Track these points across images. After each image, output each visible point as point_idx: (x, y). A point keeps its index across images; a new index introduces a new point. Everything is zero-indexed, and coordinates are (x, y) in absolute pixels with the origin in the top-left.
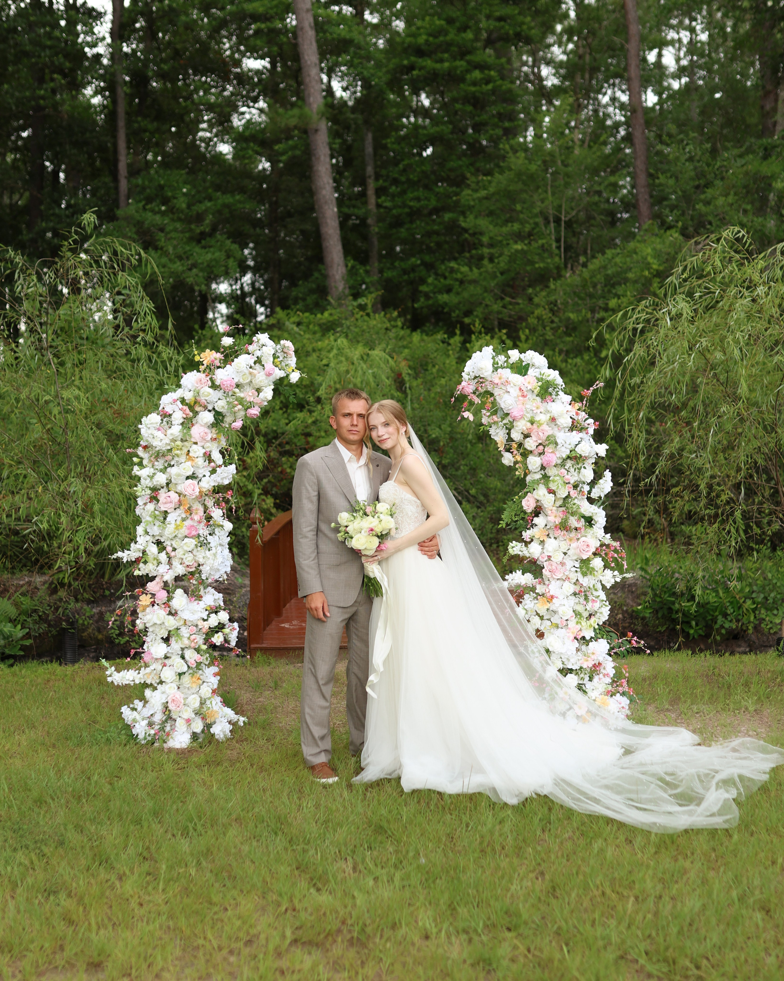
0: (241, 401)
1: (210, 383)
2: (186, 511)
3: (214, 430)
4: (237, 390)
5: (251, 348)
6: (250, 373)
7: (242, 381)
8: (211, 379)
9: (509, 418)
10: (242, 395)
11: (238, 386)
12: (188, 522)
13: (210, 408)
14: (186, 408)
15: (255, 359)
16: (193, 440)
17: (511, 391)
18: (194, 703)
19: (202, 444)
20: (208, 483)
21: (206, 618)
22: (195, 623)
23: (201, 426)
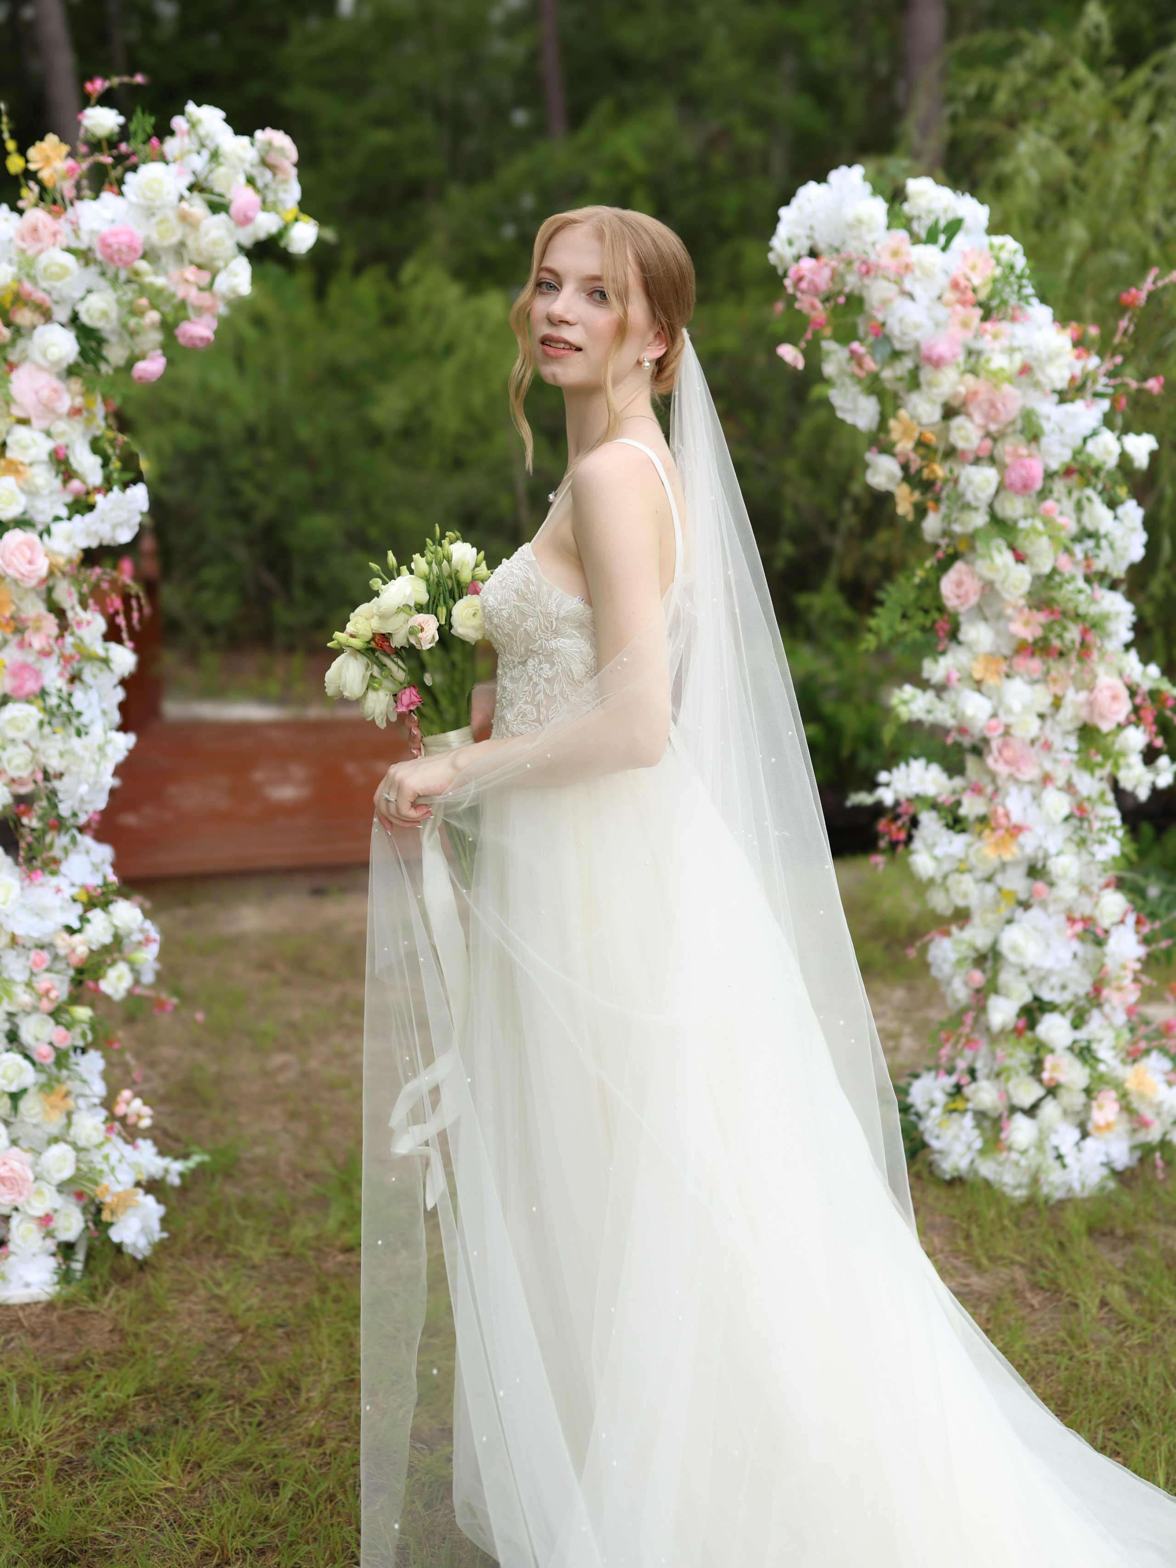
0: (156, 297)
1: (64, 238)
2: (6, 625)
3: (76, 385)
4: (143, 265)
5: (170, 146)
6: (184, 218)
7: (155, 238)
9: (907, 364)
10: (160, 281)
11: (147, 254)
12: (7, 656)
13: (65, 316)
15: (188, 179)
16: (17, 412)
17: (917, 290)
18: (60, 1170)
19: (45, 424)
20: (69, 538)
21: (76, 925)
22: (46, 940)
23: (40, 368)
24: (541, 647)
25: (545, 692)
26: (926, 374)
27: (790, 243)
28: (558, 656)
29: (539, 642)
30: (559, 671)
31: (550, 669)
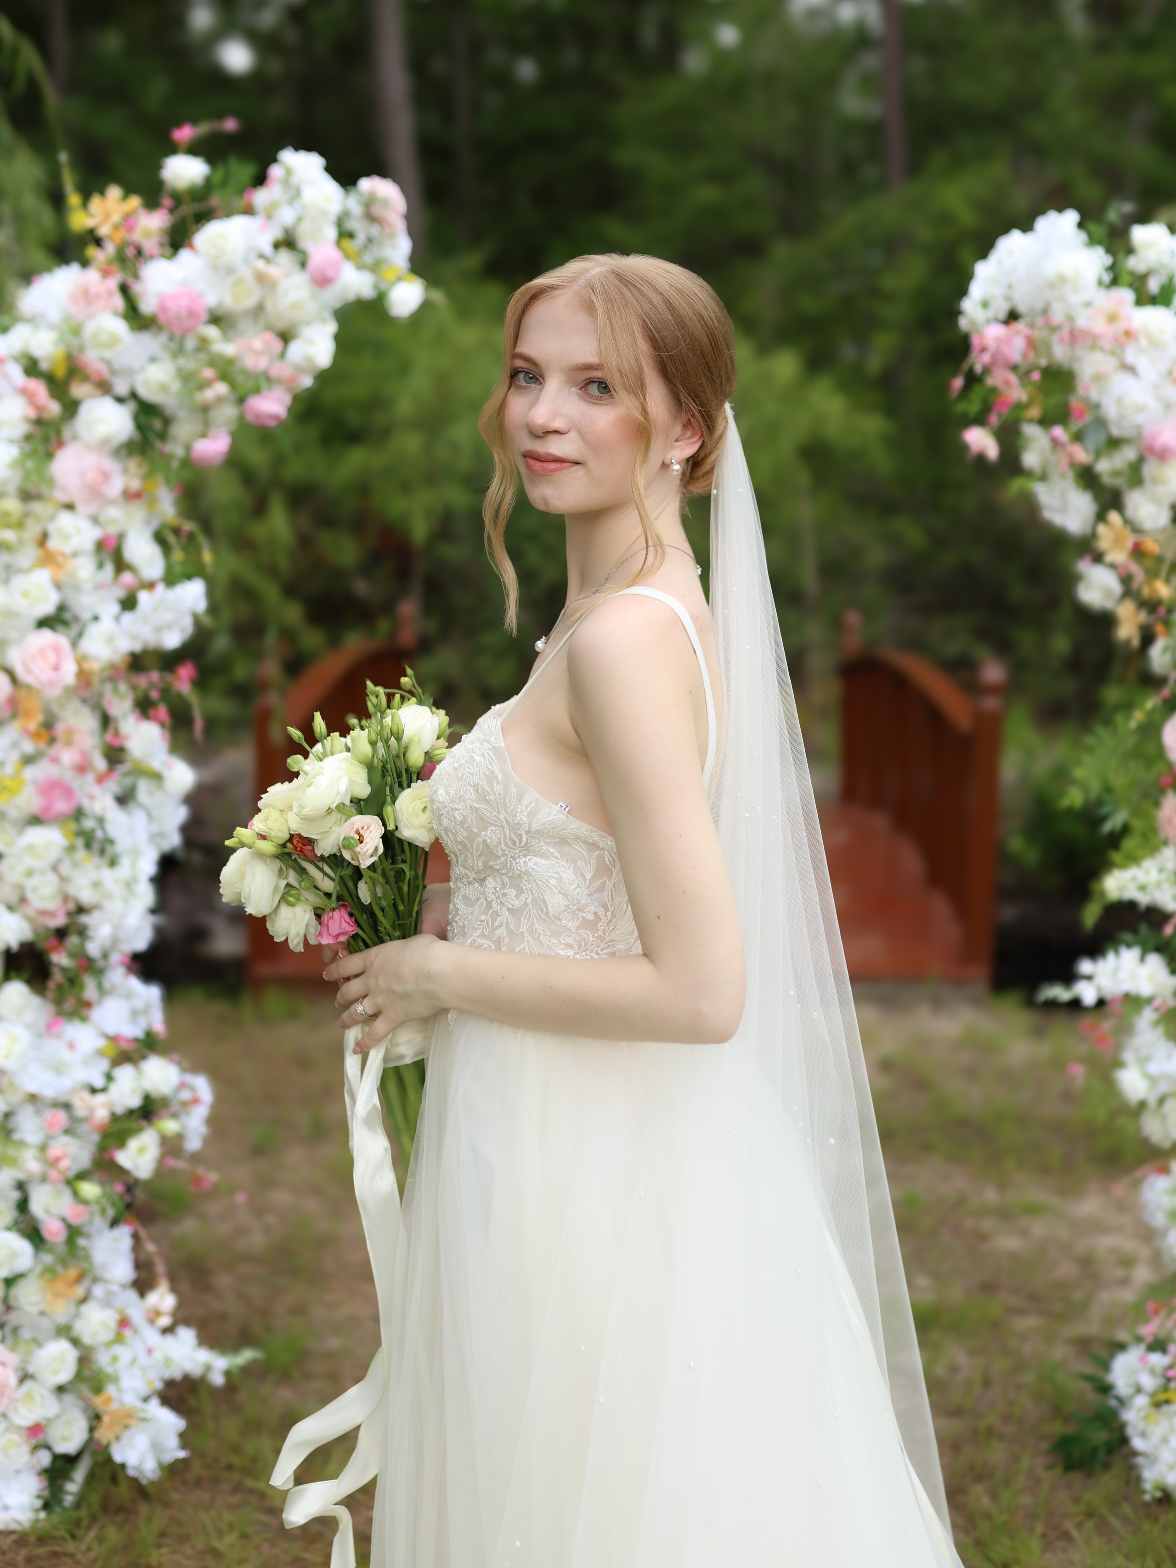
0: (225, 369)
1: (119, 302)
2: (35, 736)
3: (133, 464)
4: (212, 332)
5: (261, 197)
6: (261, 278)
8: (124, 289)
9: (1129, 454)
10: (229, 349)
11: (217, 319)
12: (40, 771)
13: (121, 388)
14: (40, 389)
15: (276, 233)
16: (60, 496)
17: (1142, 363)
18: (55, 1372)
19: (92, 509)
20: (110, 640)
21: (99, 1082)
22: (64, 1098)
23: (89, 447)
24: (505, 865)
25: (507, 926)
26: (1149, 469)
27: (985, 304)
28: (529, 881)
29: (503, 859)
30: (529, 901)
31: (517, 897)
